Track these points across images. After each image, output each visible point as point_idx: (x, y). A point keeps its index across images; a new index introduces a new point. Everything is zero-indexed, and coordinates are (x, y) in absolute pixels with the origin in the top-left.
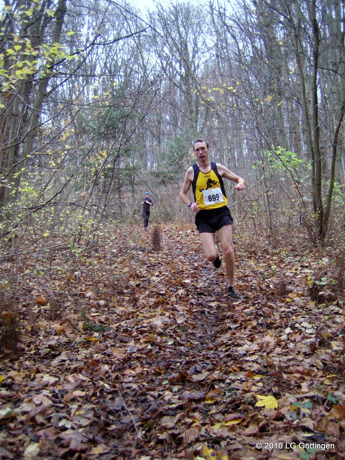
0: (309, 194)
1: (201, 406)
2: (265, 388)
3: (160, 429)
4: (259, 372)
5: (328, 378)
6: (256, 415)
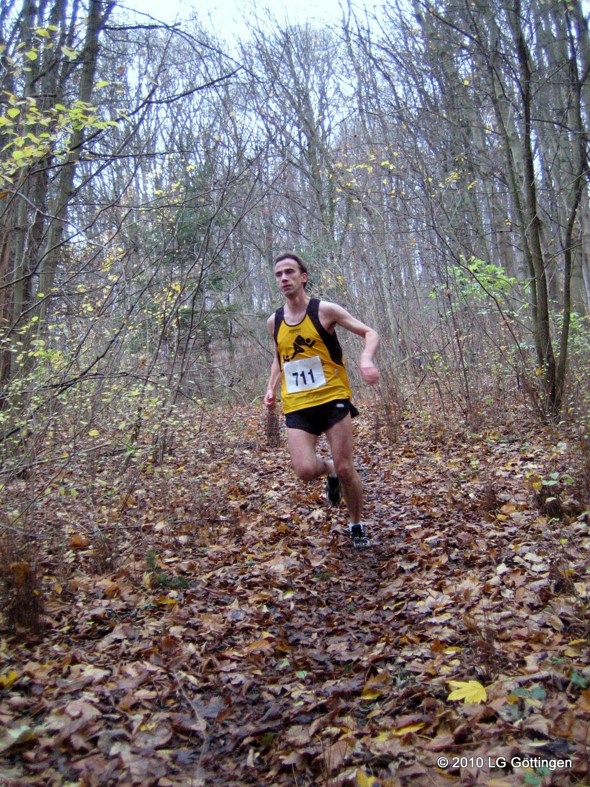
0: (531, 336)
1: (355, 704)
2: (464, 668)
3: (286, 747)
4: (453, 642)
5: (572, 646)
6: (449, 714)
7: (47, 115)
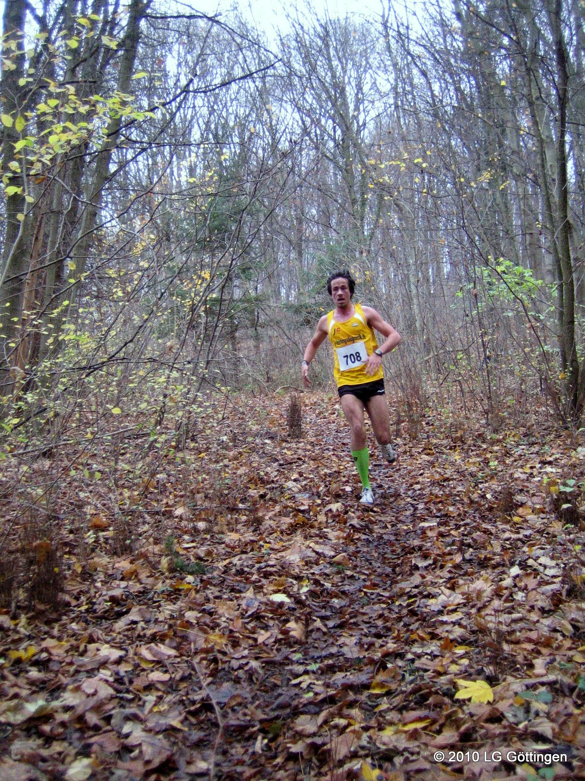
0: (556, 339)
1: (363, 697)
2: (472, 667)
3: (294, 736)
4: (463, 641)
5: (581, 652)
6: (455, 712)
7: (85, 103)
